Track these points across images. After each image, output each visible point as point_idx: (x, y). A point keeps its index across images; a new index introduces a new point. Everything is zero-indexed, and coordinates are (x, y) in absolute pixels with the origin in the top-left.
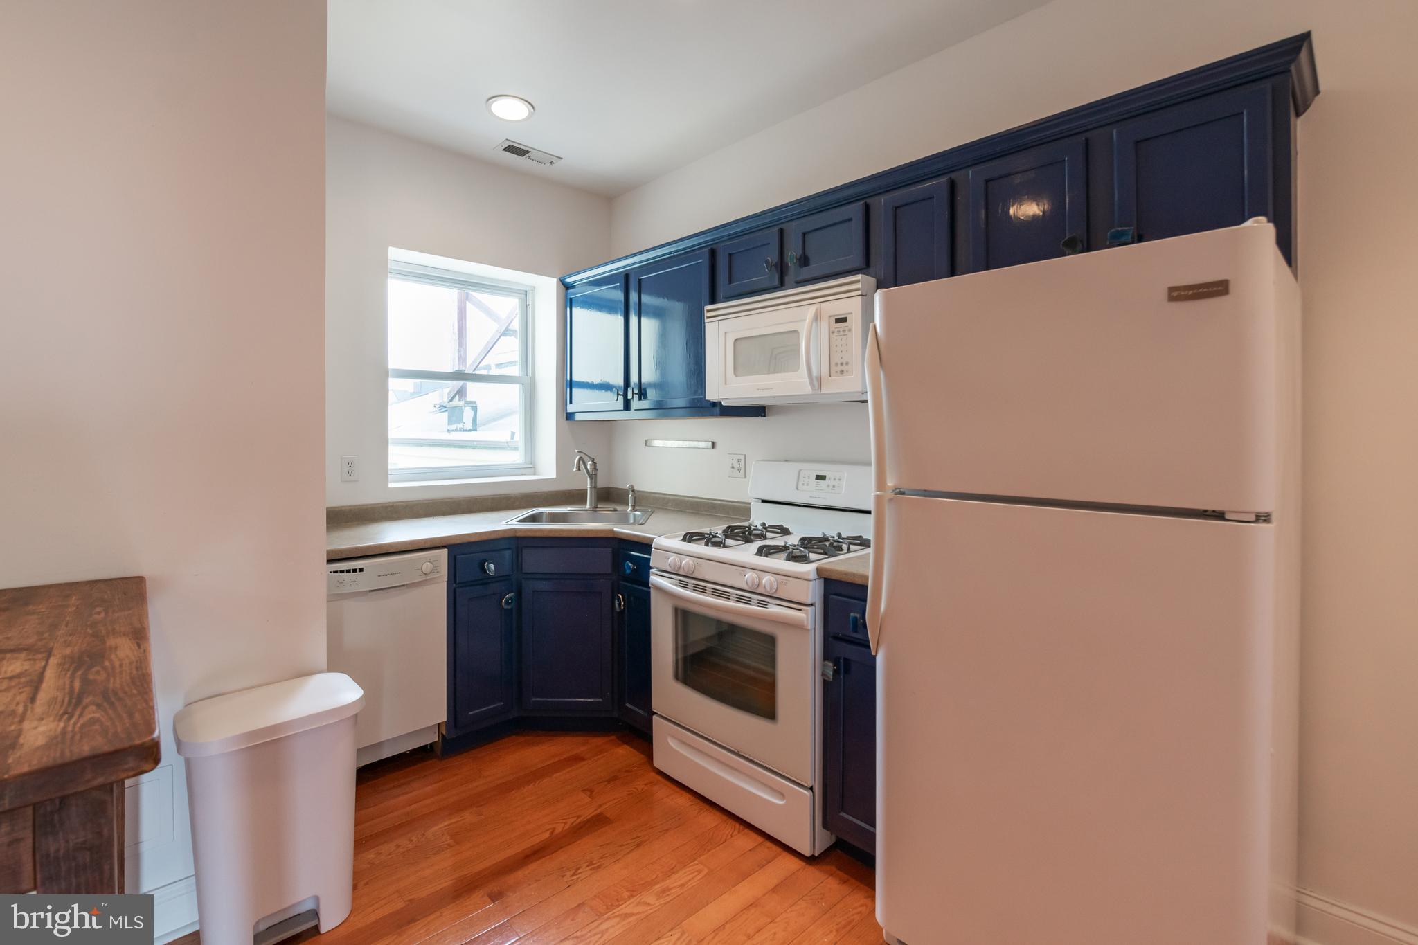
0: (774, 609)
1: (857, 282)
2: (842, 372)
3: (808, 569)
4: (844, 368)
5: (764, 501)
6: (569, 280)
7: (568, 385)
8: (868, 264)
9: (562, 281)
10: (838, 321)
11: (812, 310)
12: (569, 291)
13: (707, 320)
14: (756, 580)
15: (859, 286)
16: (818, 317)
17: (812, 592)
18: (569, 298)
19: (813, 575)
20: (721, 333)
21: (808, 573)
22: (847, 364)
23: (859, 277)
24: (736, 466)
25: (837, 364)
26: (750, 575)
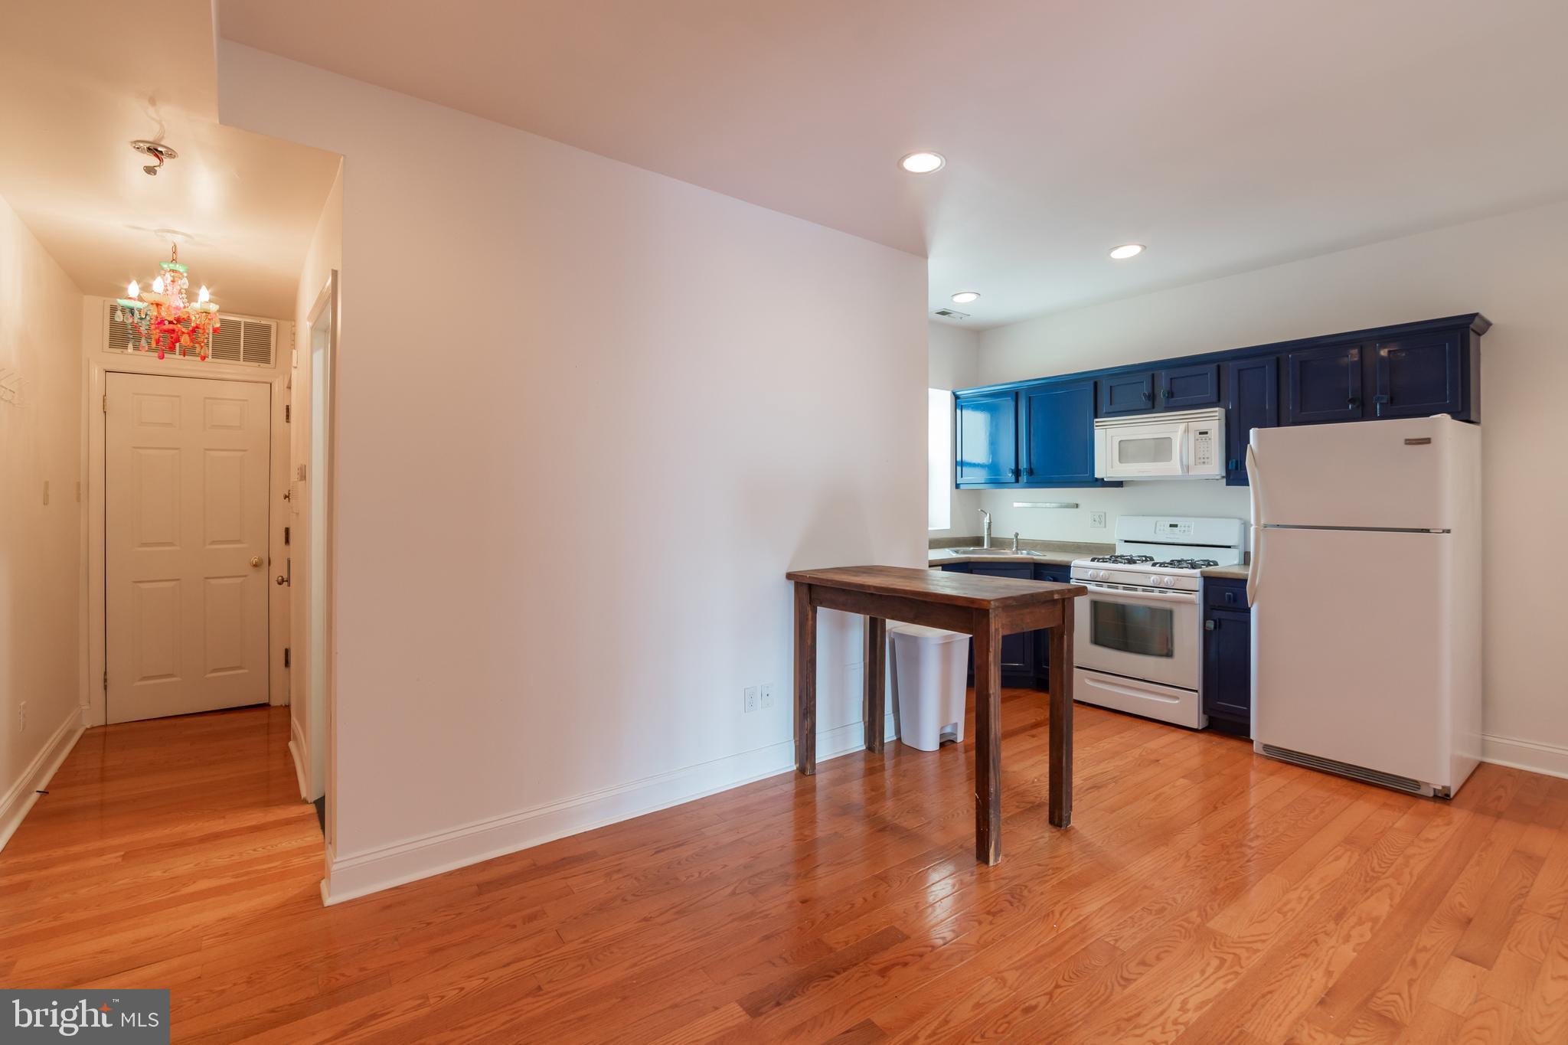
0: (1170, 594)
1: (1216, 411)
2: (1204, 463)
3: (1197, 572)
4: (1206, 460)
5: (1126, 541)
6: (958, 393)
7: (959, 464)
8: (1219, 400)
9: (954, 393)
10: (1201, 433)
11: (1182, 427)
12: (958, 400)
13: (1095, 428)
14: (1159, 580)
15: (1217, 414)
16: (1187, 430)
17: (1198, 584)
18: (958, 403)
19: (1199, 575)
20: (1109, 438)
21: (1196, 573)
22: (1208, 458)
23: (1217, 409)
24: (1097, 519)
25: (1200, 458)
26: (1153, 577)
